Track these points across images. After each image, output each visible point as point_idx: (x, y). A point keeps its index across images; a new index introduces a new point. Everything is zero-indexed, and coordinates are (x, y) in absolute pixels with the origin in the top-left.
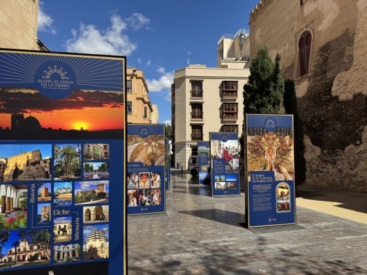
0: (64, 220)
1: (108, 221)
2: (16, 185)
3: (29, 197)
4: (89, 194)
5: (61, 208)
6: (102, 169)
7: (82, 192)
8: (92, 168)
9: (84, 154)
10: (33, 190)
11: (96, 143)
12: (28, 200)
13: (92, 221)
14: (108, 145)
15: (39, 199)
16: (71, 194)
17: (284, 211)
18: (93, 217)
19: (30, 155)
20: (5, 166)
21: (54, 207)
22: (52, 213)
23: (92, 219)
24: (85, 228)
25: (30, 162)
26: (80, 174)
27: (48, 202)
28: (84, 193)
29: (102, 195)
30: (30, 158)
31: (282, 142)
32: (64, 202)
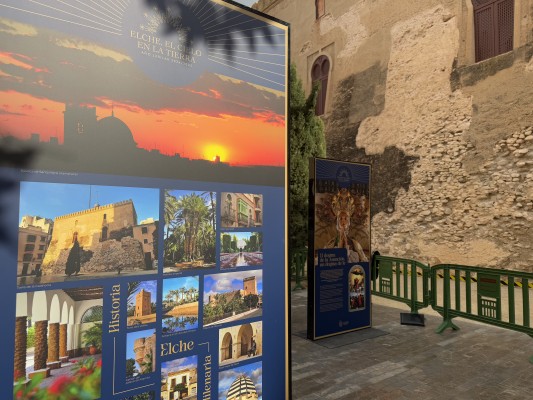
0: (183, 365)
1: (261, 354)
2: (75, 291)
3: (107, 318)
4: (229, 299)
5: (176, 339)
6: (251, 245)
7: (216, 298)
8: (234, 244)
9: (222, 213)
10: (116, 301)
11: (242, 192)
12: (105, 327)
13: (235, 359)
14: (261, 197)
15: (130, 321)
16: (197, 303)
17: (357, 309)
18: (236, 349)
19: (110, 213)
20: (46, 240)
21: (163, 336)
22: (158, 350)
23: (234, 354)
24: (223, 377)
25: (110, 230)
26: (214, 258)
27: (149, 326)
28: (221, 298)
29: (251, 301)
30: (110, 220)
31: (357, 204)
32: (183, 324)
